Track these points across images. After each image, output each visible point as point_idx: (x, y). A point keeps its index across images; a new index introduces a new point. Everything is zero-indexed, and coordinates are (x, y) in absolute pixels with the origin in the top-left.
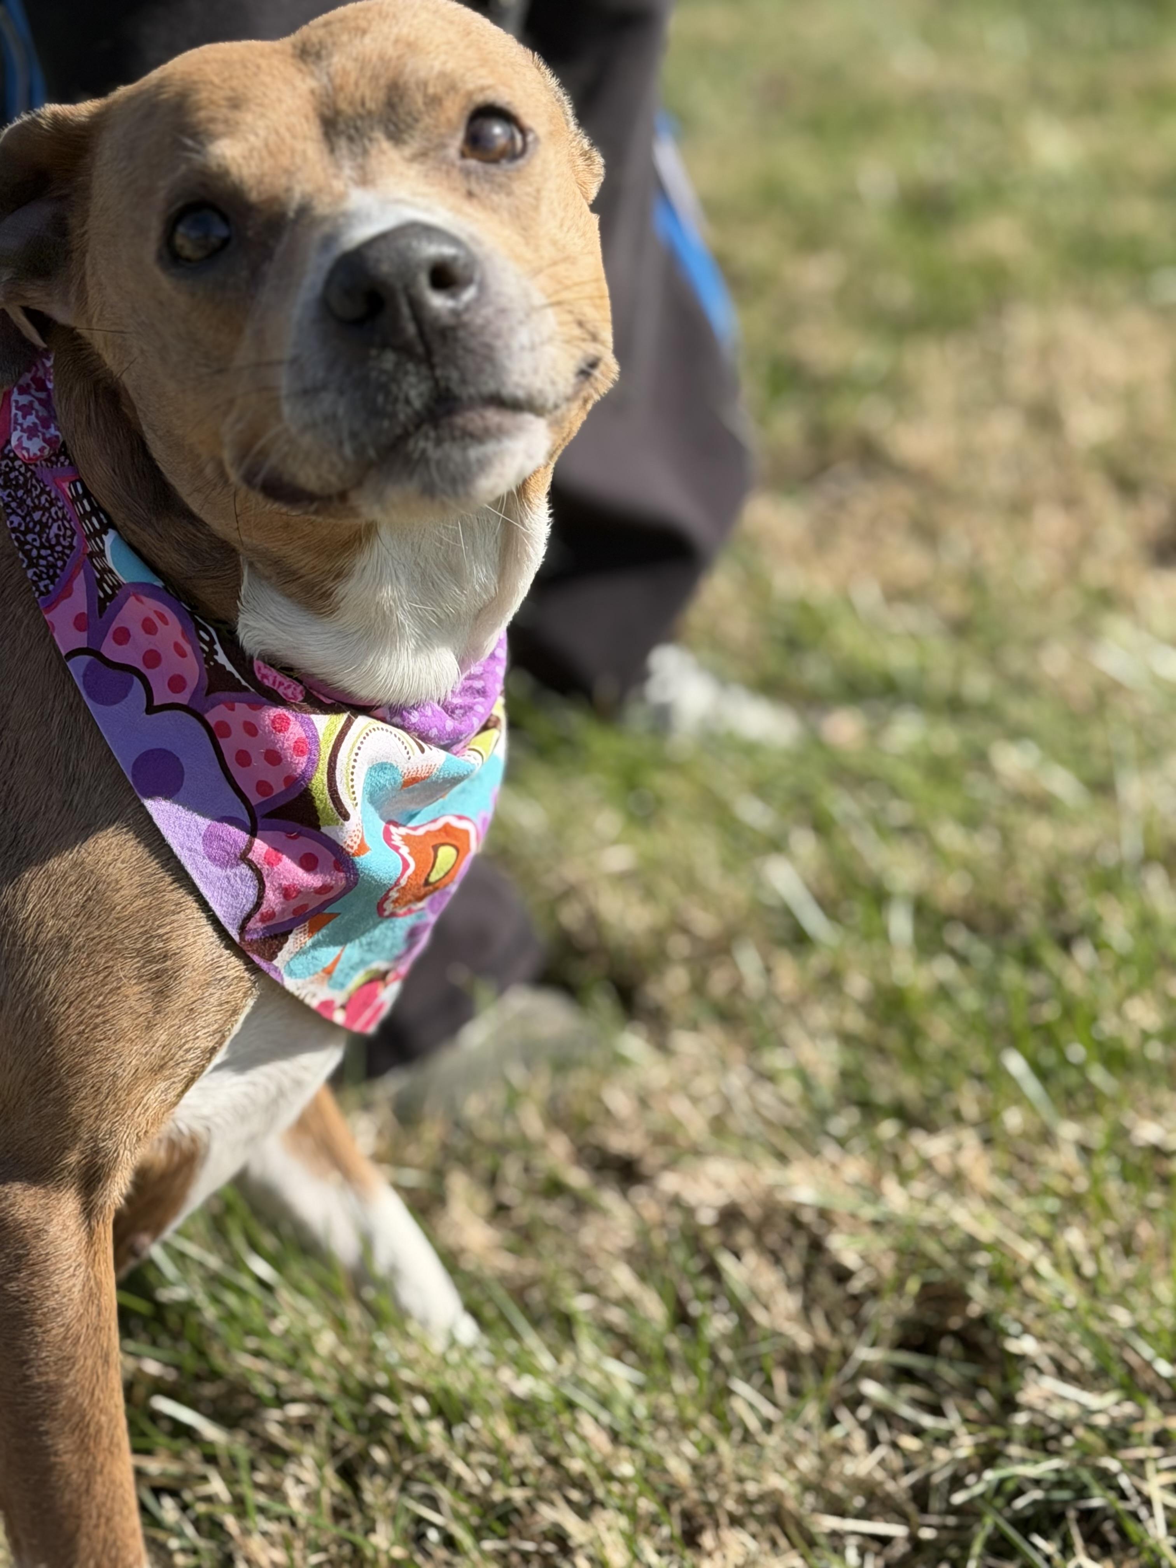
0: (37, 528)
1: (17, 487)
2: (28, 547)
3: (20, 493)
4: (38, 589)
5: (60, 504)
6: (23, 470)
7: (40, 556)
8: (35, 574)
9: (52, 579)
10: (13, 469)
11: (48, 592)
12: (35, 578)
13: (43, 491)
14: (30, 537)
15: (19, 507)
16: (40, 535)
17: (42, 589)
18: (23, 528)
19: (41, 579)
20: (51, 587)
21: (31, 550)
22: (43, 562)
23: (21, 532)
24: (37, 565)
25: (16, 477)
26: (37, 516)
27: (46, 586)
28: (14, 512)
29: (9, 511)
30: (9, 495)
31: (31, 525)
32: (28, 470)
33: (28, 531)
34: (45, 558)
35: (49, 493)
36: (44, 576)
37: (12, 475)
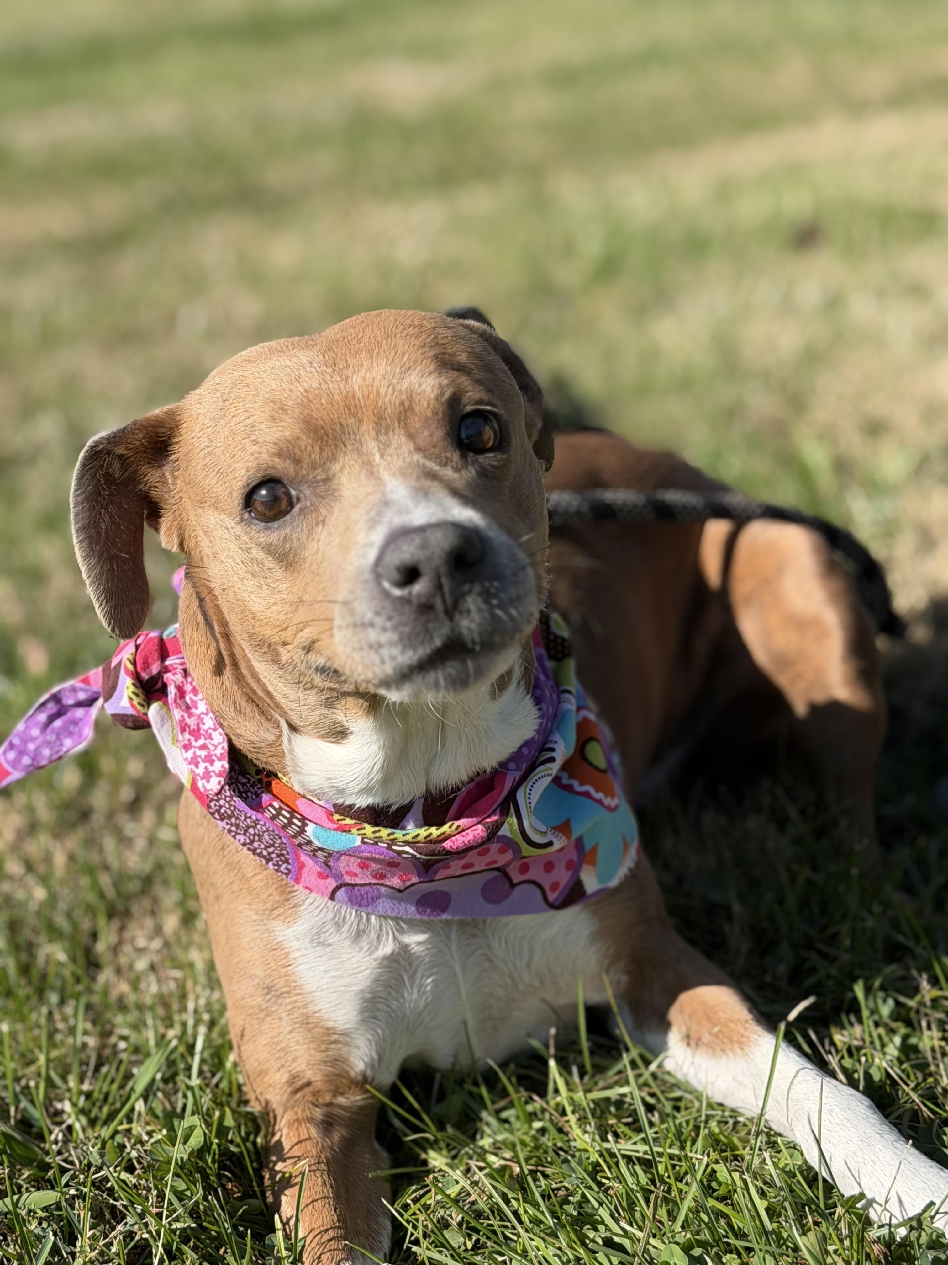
0: (257, 838)
1: (229, 817)
2: (258, 851)
3: (233, 820)
4: (283, 873)
5: (262, 823)
6: (227, 805)
7: (269, 854)
8: (274, 865)
9: (286, 861)
10: (221, 807)
11: (290, 871)
12: (276, 868)
13: (246, 818)
14: (256, 845)
15: (237, 828)
16: (260, 841)
17: (286, 871)
18: (248, 841)
19: (280, 866)
20: (289, 867)
21: (261, 852)
22: (274, 856)
23: (249, 844)
24: (272, 859)
25: (226, 812)
26: (251, 831)
27: (287, 869)
28: (237, 833)
29: (233, 834)
30: (227, 824)
31: (252, 837)
32: (230, 805)
33: (252, 842)
34: (273, 853)
35: (250, 817)
36: (280, 863)
37: (222, 810)
